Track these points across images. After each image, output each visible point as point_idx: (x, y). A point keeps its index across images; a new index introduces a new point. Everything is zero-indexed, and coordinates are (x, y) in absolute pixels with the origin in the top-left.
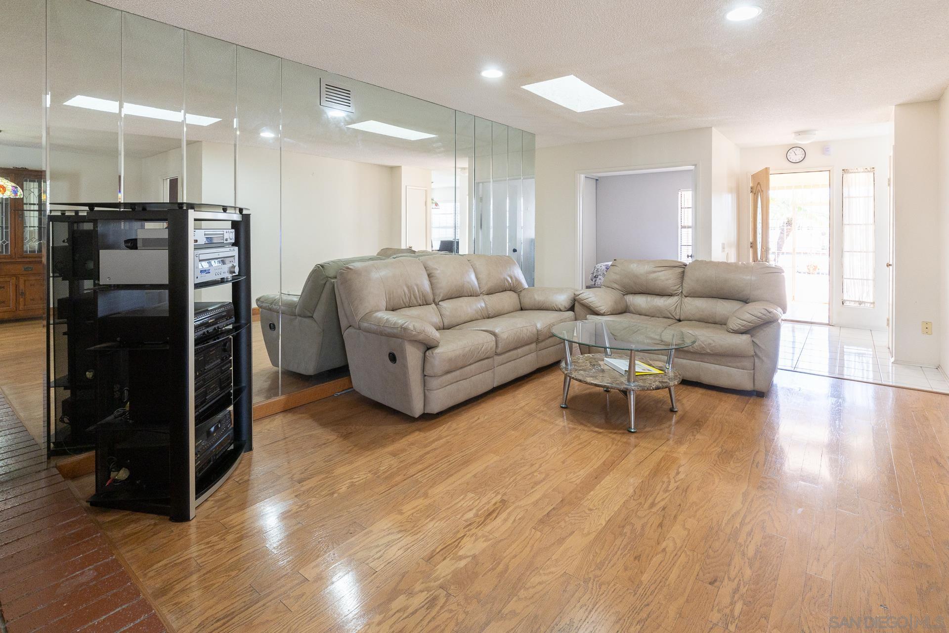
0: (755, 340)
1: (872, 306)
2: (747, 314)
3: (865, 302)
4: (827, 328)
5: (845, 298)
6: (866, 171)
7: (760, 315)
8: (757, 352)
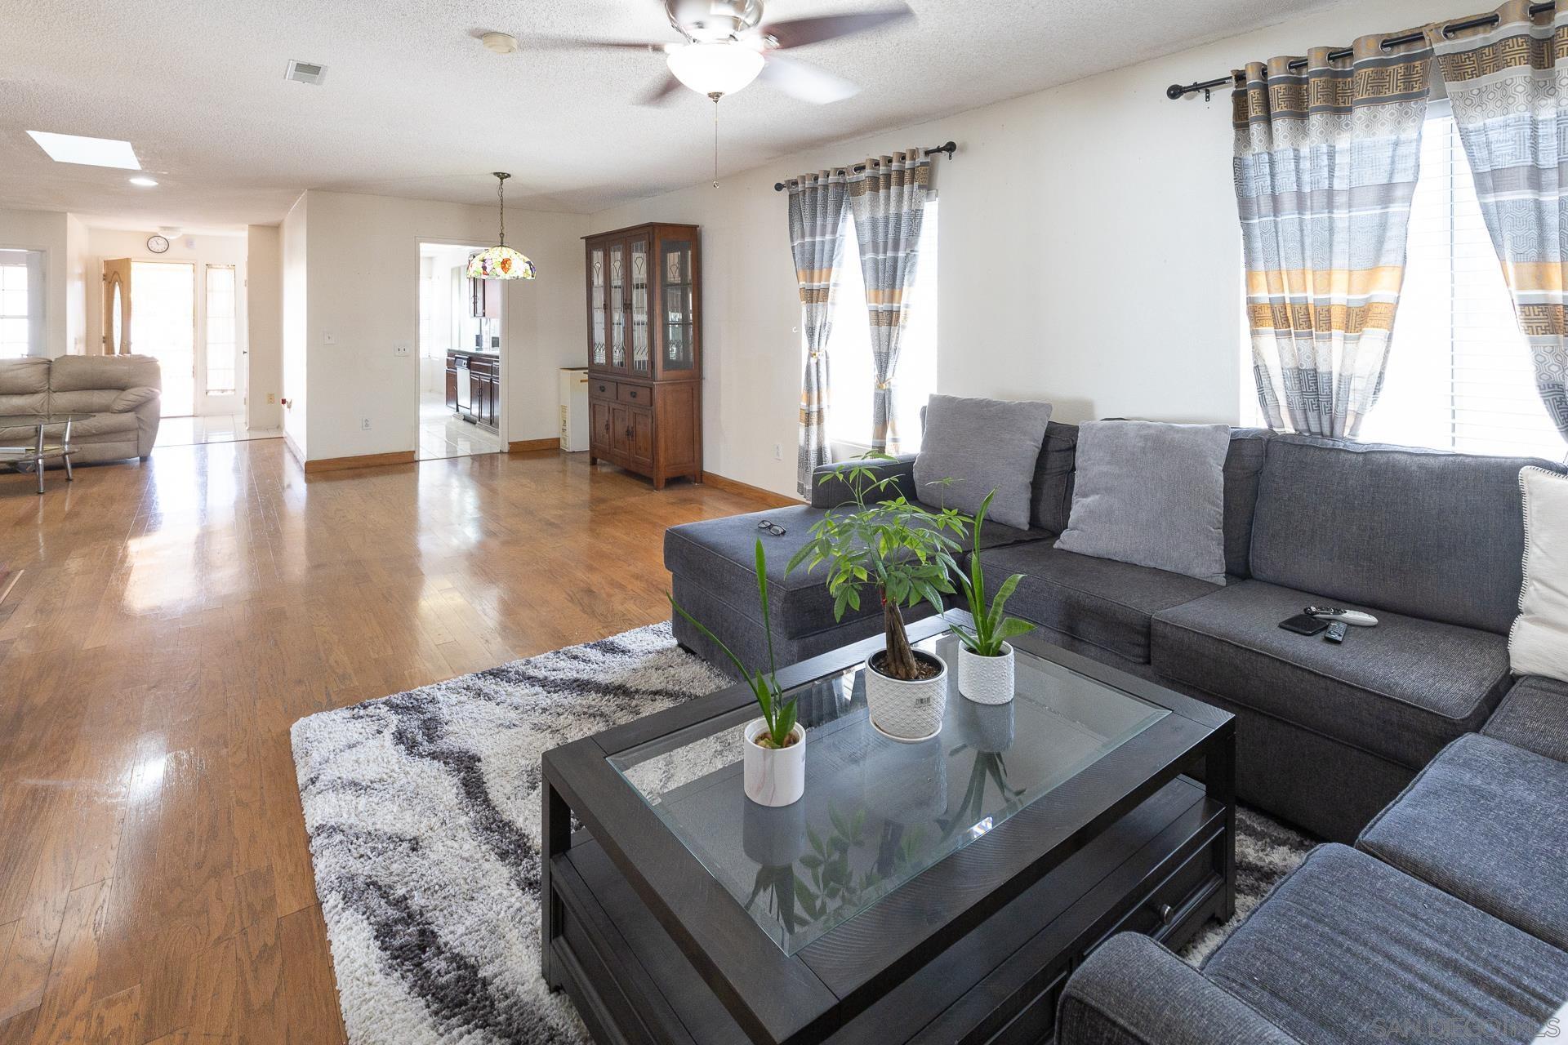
0: (139, 416)
1: (233, 393)
2: (131, 396)
3: (227, 390)
4: (192, 419)
5: (208, 388)
6: (228, 267)
7: (143, 394)
8: (141, 425)
